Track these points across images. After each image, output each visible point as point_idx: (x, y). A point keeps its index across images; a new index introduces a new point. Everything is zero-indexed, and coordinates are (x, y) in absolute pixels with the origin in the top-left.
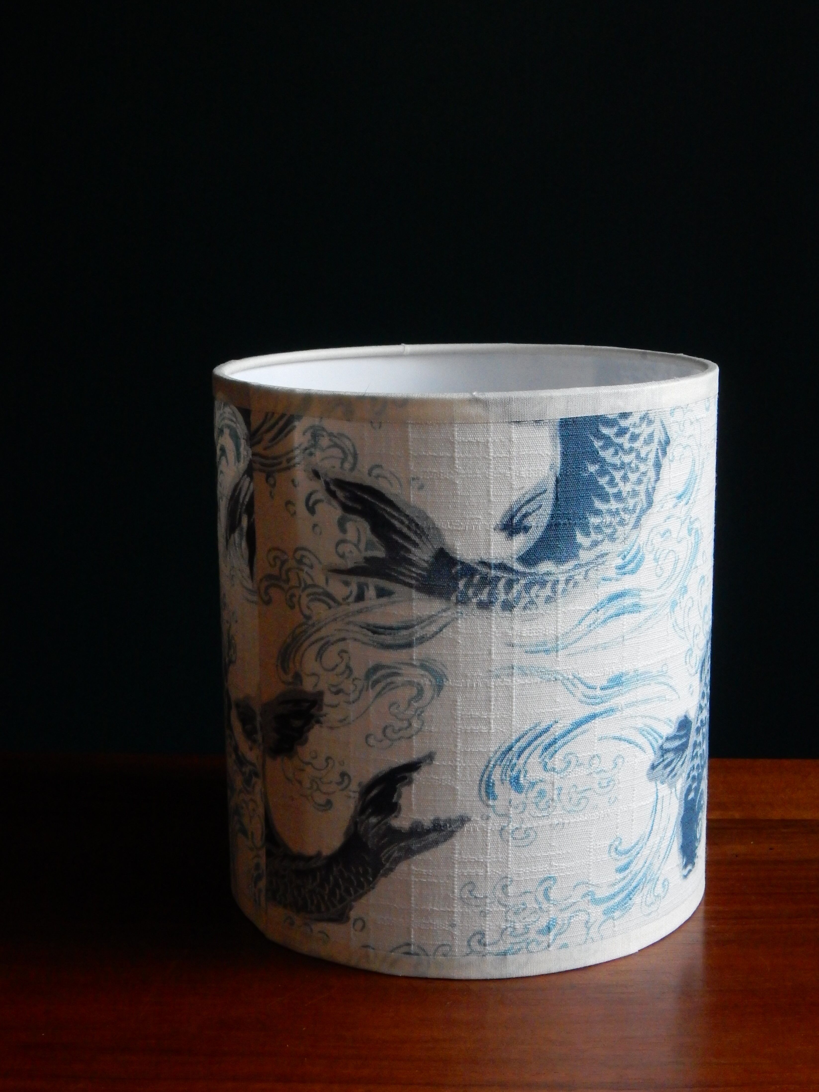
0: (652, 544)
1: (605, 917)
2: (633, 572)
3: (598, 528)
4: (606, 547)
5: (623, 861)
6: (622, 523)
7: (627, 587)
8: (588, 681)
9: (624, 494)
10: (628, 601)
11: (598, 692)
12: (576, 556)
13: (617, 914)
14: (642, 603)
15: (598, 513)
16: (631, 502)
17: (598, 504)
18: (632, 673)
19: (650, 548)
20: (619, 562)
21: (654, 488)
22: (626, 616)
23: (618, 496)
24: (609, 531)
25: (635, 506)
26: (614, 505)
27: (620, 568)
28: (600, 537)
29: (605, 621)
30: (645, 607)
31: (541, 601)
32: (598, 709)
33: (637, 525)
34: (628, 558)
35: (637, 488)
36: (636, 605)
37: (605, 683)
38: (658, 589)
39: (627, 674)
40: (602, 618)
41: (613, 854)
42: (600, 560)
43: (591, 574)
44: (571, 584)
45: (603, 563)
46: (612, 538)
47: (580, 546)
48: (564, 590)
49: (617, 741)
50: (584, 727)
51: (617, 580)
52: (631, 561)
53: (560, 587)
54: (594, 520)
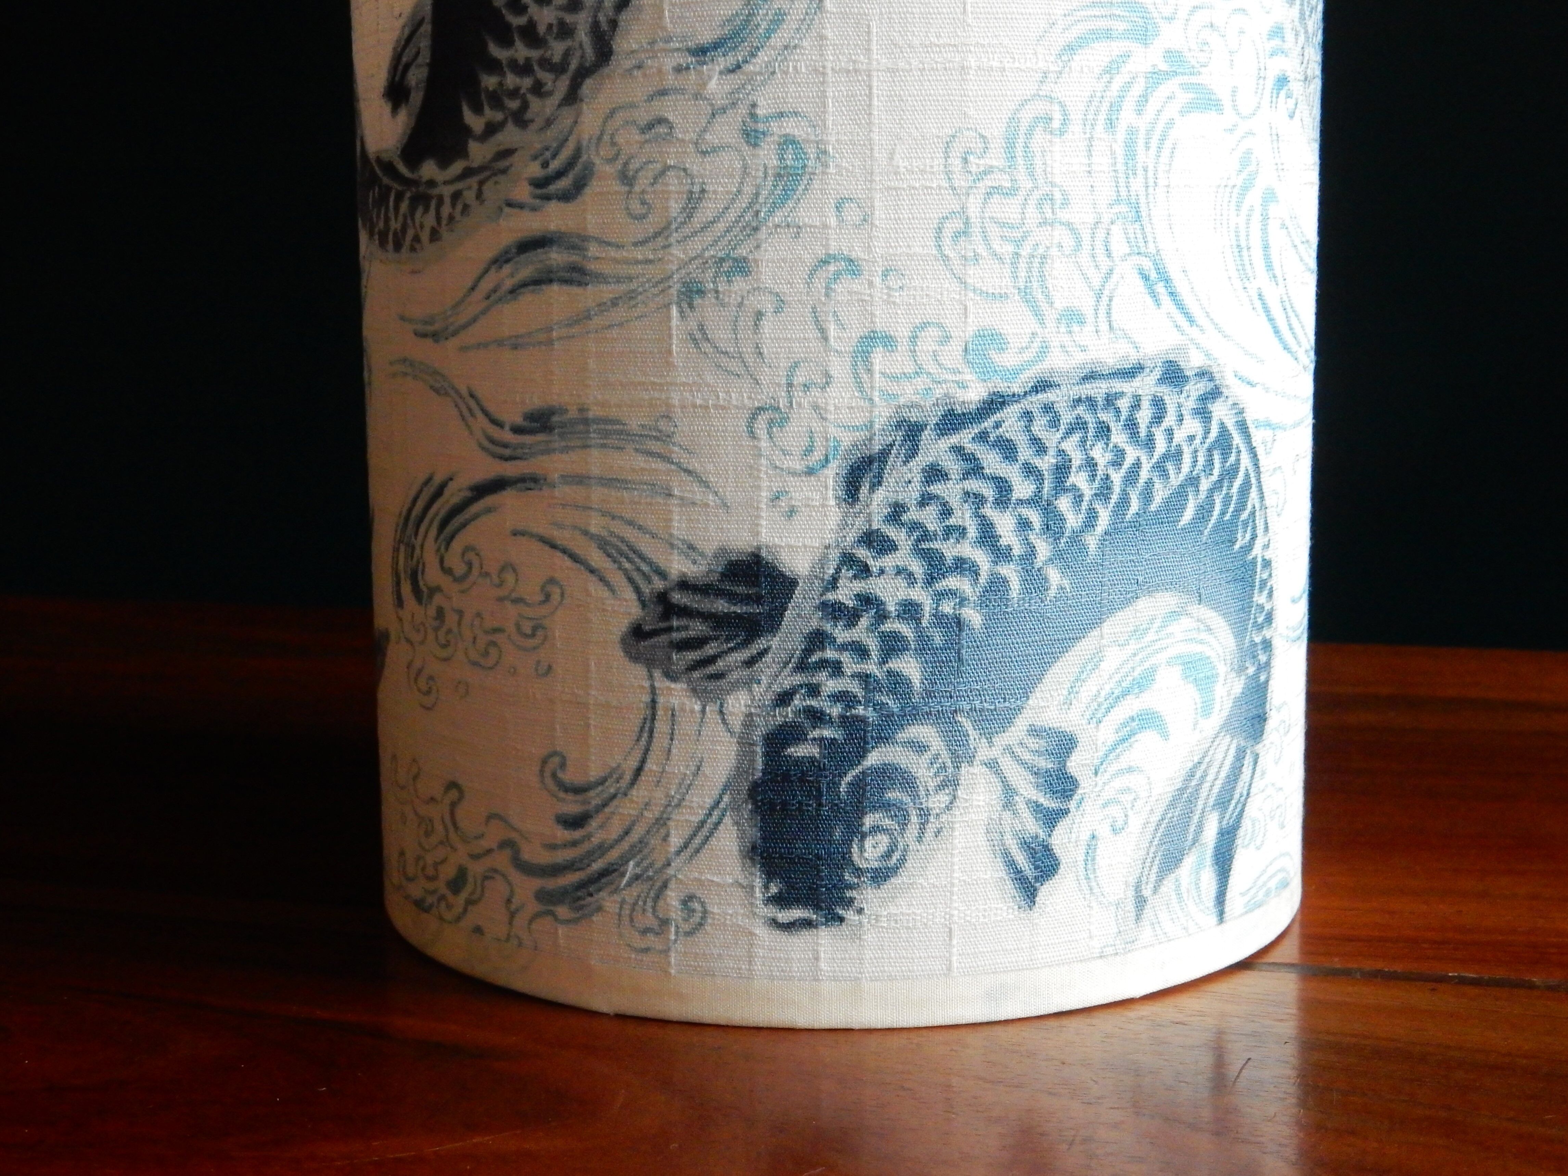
0: (614, 144)
1: (538, 907)
2: (566, 197)
3: (496, 100)
4: (510, 136)
5: (572, 807)
6: (538, 89)
7: (552, 227)
8: (492, 408)
9: (542, 29)
10: (556, 257)
11: (508, 436)
12: (463, 153)
13: (563, 911)
14: (592, 266)
15: (494, 66)
16: (557, 49)
17: (496, 51)
18: (573, 414)
19: (606, 151)
20: (535, 170)
21: (614, 24)
22: (555, 287)
23: (530, 35)
24: (514, 105)
25: (567, 54)
26: (521, 51)
27: (540, 183)
28: (499, 116)
29: (514, 291)
30: (601, 278)
31: (425, 236)
32: (510, 470)
33: (572, 97)
34: (555, 165)
35: (569, 18)
36: (575, 269)
37: (519, 420)
38: (635, 244)
39: (564, 411)
40: (508, 284)
41: (549, 781)
42: (502, 164)
43: (488, 189)
44: (459, 207)
45: (504, 171)
46: (520, 119)
47: (467, 131)
48: (451, 218)
49: (547, 548)
50: (489, 500)
51: (534, 209)
52: (560, 174)
53: (446, 210)
54: (490, 81)
